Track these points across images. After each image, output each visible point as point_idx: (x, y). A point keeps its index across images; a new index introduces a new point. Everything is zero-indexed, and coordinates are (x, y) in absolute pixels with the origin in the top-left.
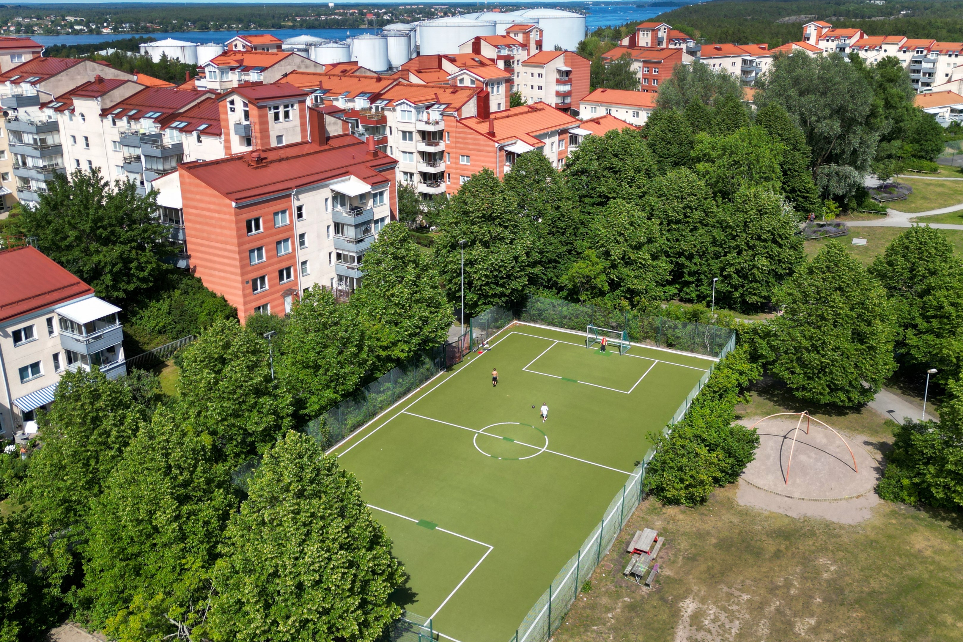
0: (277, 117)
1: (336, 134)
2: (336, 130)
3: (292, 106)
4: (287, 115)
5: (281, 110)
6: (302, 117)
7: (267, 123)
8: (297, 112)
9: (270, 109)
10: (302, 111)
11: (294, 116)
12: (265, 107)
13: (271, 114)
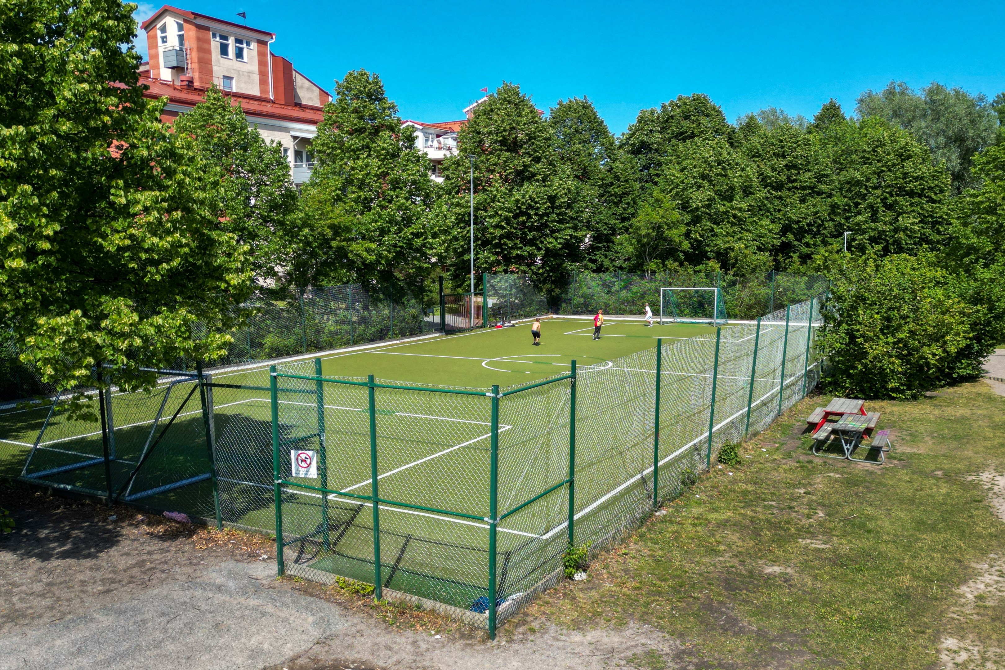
0: (224, 50)
1: (310, 103)
2: (310, 99)
3: (248, 44)
4: (239, 54)
5: (231, 41)
6: (262, 63)
7: (209, 52)
8: (255, 53)
9: (214, 36)
10: (262, 55)
11: (251, 58)
12: (207, 29)
13: (215, 44)
